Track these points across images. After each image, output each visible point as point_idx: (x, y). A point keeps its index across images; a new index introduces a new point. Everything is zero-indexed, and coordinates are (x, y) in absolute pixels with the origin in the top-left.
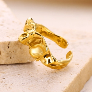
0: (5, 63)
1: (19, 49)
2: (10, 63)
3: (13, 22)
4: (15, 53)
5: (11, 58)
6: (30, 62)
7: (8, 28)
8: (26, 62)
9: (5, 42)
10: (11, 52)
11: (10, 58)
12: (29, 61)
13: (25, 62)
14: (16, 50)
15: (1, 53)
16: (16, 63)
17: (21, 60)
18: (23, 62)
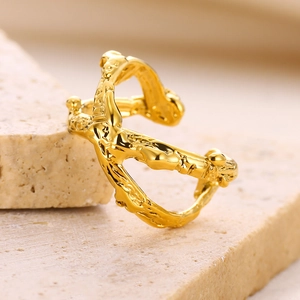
0: (15, 207)
1: (61, 163)
2: (31, 207)
3: (34, 81)
4: (46, 174)
5: (33, 190)
6: (95, 204)
7: (19, 98)
8: (81, 205)
9: (19, 136)
10: (34, 171)
11: (30, 188)
12: (89, 201)
13: (77, 205)
14: (51, 164)
15: (4, 172)
16: (50, 206)
17: (65, 197)
18: (71, 205)
